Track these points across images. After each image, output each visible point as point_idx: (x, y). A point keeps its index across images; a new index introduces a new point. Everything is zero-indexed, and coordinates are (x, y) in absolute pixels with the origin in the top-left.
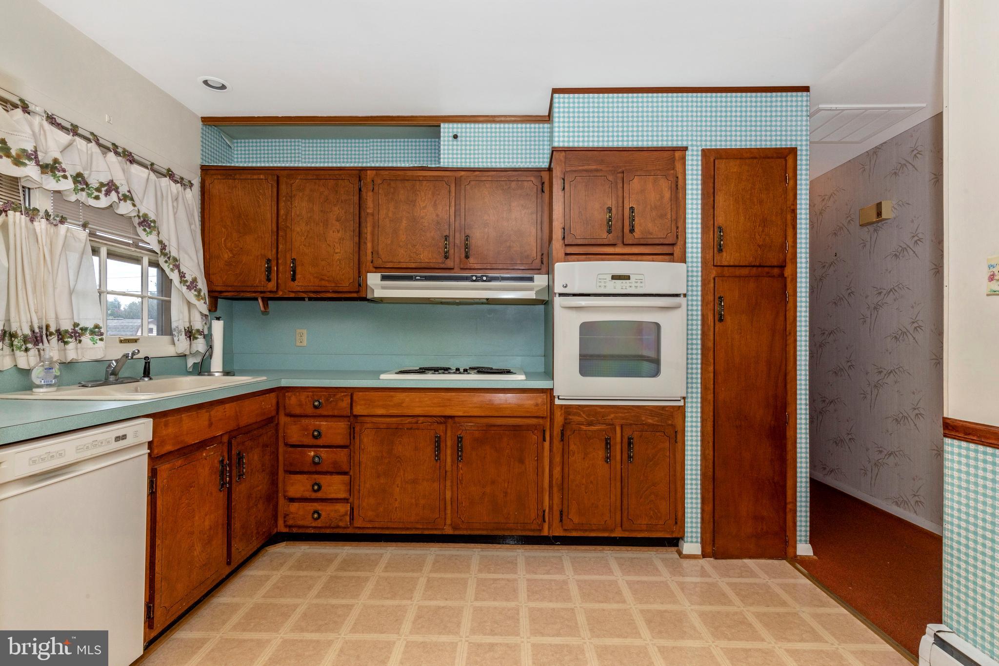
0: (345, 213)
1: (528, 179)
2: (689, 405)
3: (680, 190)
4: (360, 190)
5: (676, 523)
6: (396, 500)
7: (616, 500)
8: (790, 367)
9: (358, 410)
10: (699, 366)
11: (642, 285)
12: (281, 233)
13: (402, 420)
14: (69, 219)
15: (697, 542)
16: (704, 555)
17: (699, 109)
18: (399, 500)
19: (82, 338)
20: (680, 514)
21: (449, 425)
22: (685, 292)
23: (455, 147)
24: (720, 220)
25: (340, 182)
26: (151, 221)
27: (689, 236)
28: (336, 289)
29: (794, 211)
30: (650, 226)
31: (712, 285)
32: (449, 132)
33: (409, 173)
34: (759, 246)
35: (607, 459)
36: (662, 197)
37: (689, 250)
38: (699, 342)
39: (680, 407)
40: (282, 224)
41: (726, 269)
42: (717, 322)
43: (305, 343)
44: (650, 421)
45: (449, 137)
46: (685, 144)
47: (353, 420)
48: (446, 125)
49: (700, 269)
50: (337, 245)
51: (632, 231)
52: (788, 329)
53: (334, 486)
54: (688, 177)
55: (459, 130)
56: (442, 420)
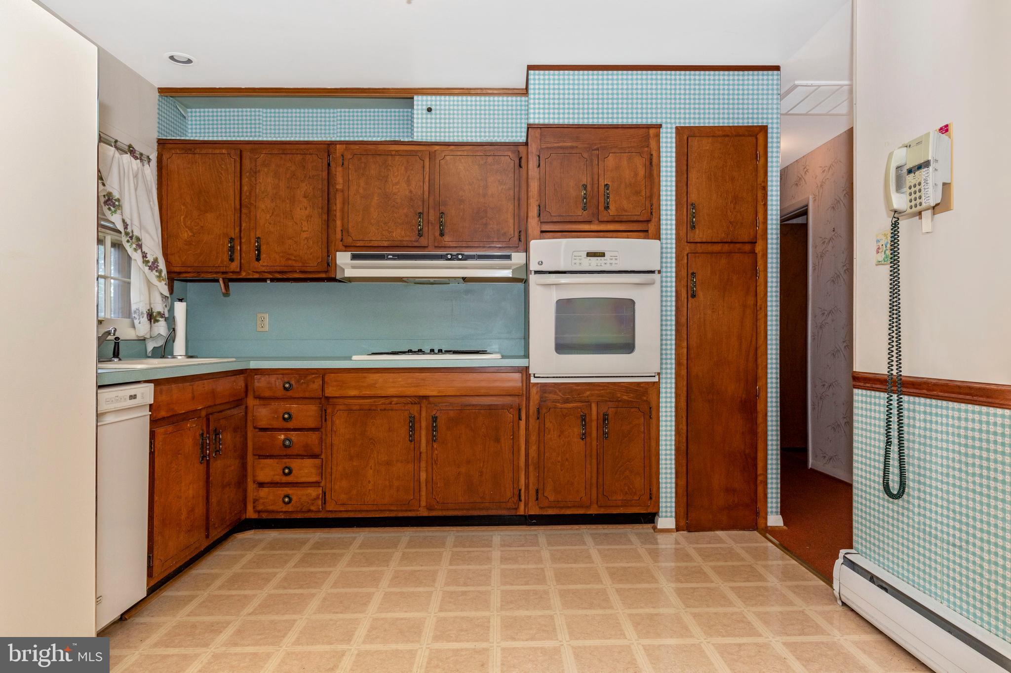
0: (313, 189)
1: (506, 153)
2: (664, 381)
3: (655, 167)
4: (329, 165)
5: (651, 498)
6: (369, 482)
7: (591, 477)
8: (761, 341)
9: (330, 391)
10: (674, 342)
11: (616, 262)
12: (244, 211)
13: (375, 402)
15: (671, 516)
16: (678, 529)
17: (673, 87)
18: (372, 483)
20: (654, 490)
21: (423, 406)
22: (659, 269)
23: (429, 121)
24: (693, 197)
25: (308, 157)
26: (115, 200)
27: (663, 213)
28: (304, 269)
29: (765, 189)
30: (625, 204)
31: (685, 261)
32: (422, 105)
33: (381, 147)
34: (731, 222)
35: (583, 437)
36: (636, 175)
37: (663, 227)
38: (674, 318)
39: (654, 382)
40: (245, 201)
41: (699, 245)
42: (690, 298)
43: (267, 328)
44: (625, 397)
45: (422, 110)
46: (659, 121)
47: (325, 402)
48: (420, 98)
49: (674, 246)
50: (305, 223)
51: (607, 208)
52: (758, 304)
53: (305, 470)
54: (663, 154)
55: (433, 103)
56: (417, 400)
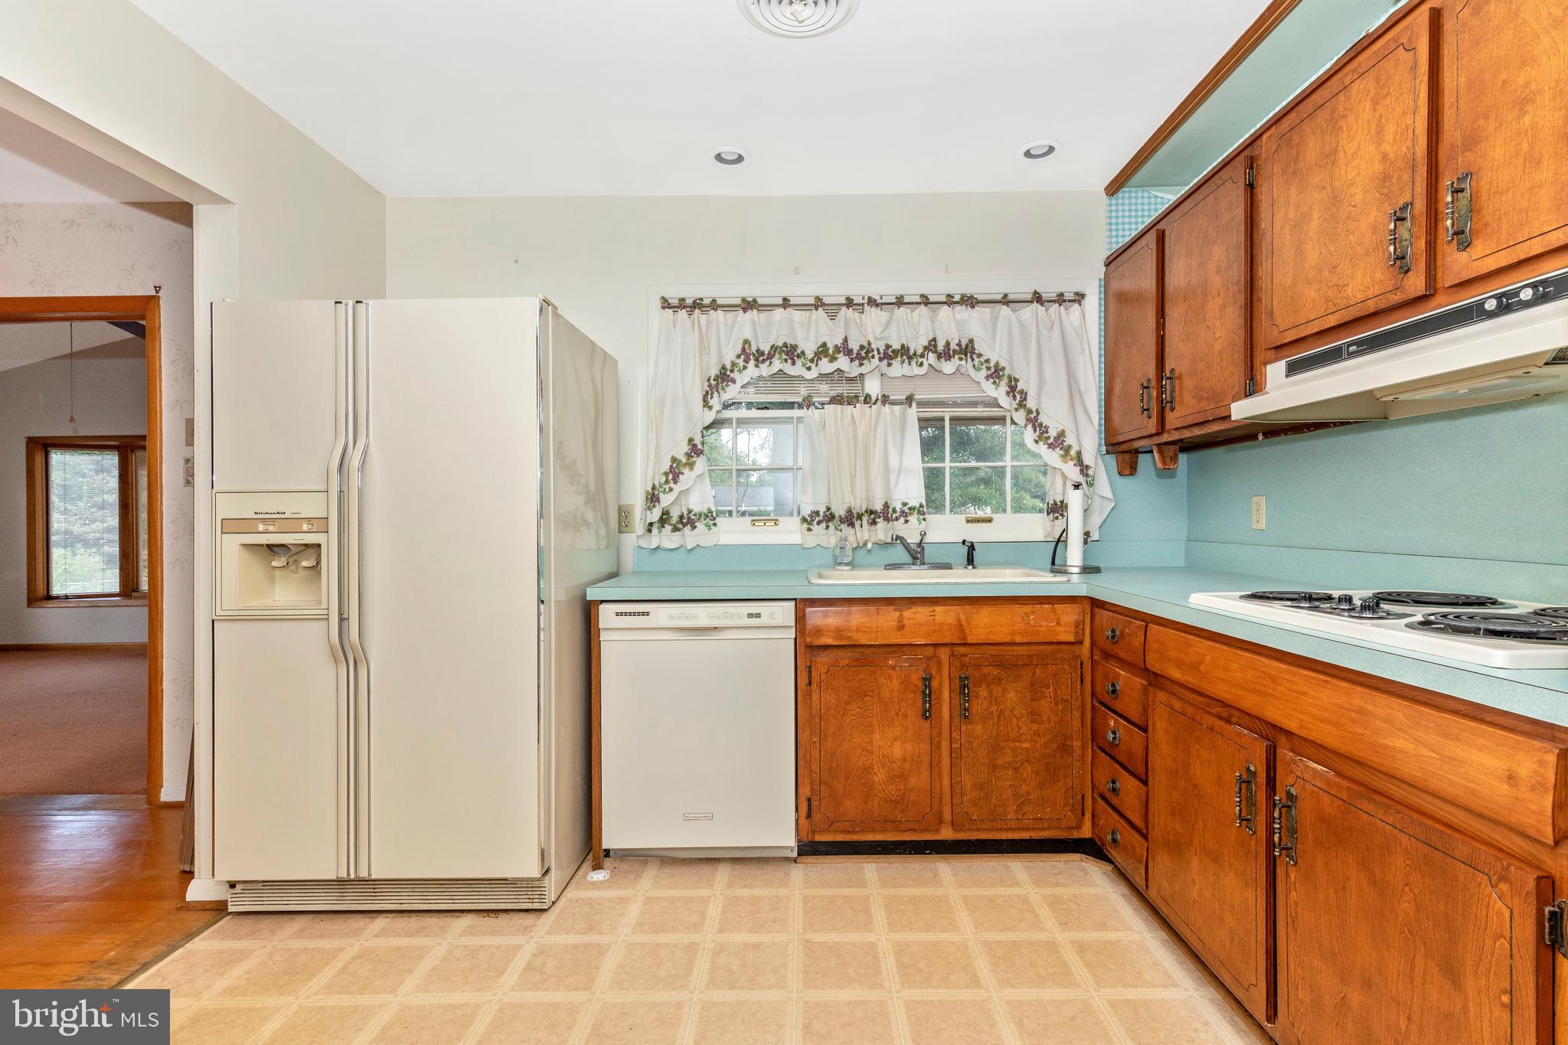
0: (1227, 250)
4: (1250, 187)
9: (1152, 660)
13: (1208, 706)
14: (918, 395)
19: (909, 518)
25: (1221, 191)
26: (1000, 370)
28: (1217, 412)
50: (1218, 323)
53: (1131, 796)
56: (1270, 732)
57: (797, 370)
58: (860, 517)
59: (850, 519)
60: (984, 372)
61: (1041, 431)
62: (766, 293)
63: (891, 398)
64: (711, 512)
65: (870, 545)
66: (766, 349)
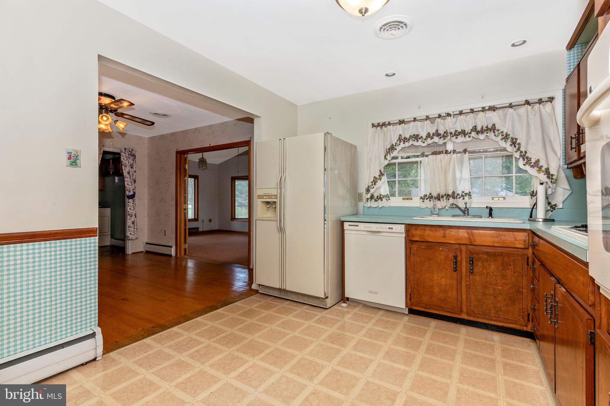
19: (465, 197)
26: (507, 136)
57: (420, 143)
58: (443, 197)
59: (439, 198)
60: (500, 137)
61: (528, 161)
62: (407, 117)
63: (457, 151)
64: (388, 195)
65: (447, 208)
66: (408, 137)
